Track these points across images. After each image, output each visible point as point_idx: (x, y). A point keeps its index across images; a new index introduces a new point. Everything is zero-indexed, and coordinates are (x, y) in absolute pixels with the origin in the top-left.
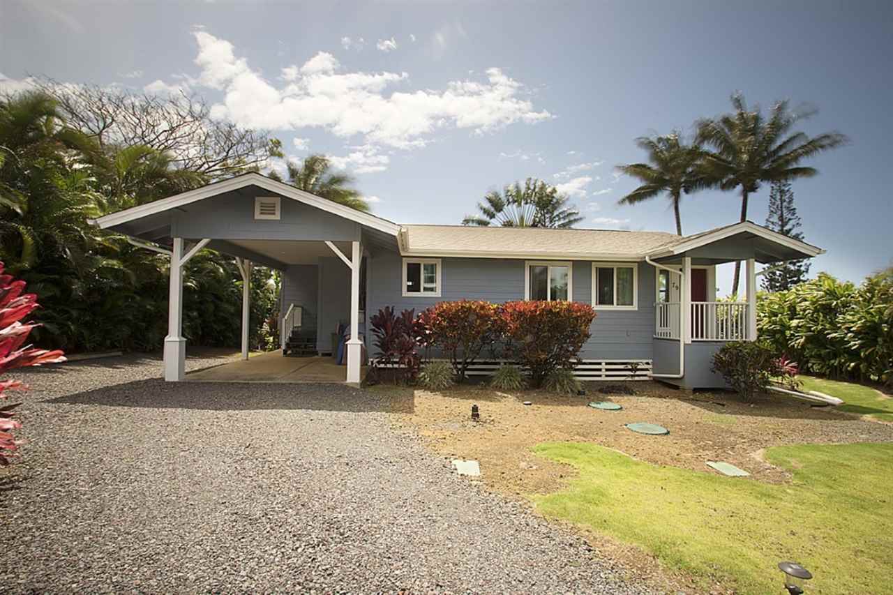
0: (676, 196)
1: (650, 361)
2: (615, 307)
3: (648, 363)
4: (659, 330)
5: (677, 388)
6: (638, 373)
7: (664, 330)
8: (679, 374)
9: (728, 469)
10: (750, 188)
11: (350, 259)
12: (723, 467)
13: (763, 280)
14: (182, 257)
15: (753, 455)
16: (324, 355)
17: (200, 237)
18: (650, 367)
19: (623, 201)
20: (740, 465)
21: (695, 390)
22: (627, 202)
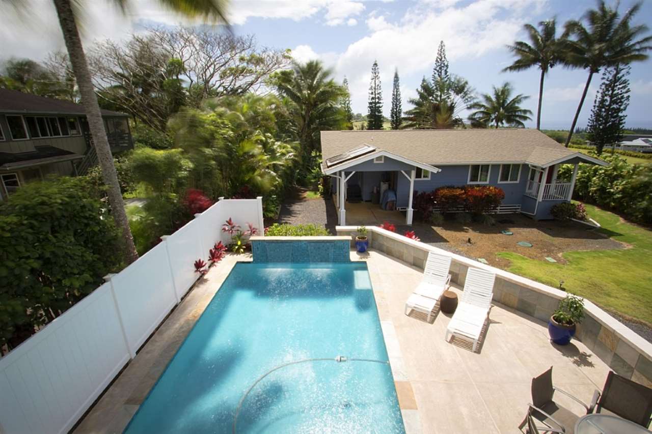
0: (544, 69)
1: (520, 205)
2: (509, 182)
3: (519, 206)
4: (527, 191)
5: (532, 219)
6: (514, 210)
7: (530, 191)
8: (534, 213)
9: (550, 259)
10: (594, 70)
11: (410, 178)
12: (549, 259)
13: (591, 115)
14: (345, 179)
15: (559, 255)
16: (366, 201)
17: (351, 171)
18: (519, 207)
19: (506, 69)
20: (554, 258)
21: (540, 221)
22: (508, 71)
